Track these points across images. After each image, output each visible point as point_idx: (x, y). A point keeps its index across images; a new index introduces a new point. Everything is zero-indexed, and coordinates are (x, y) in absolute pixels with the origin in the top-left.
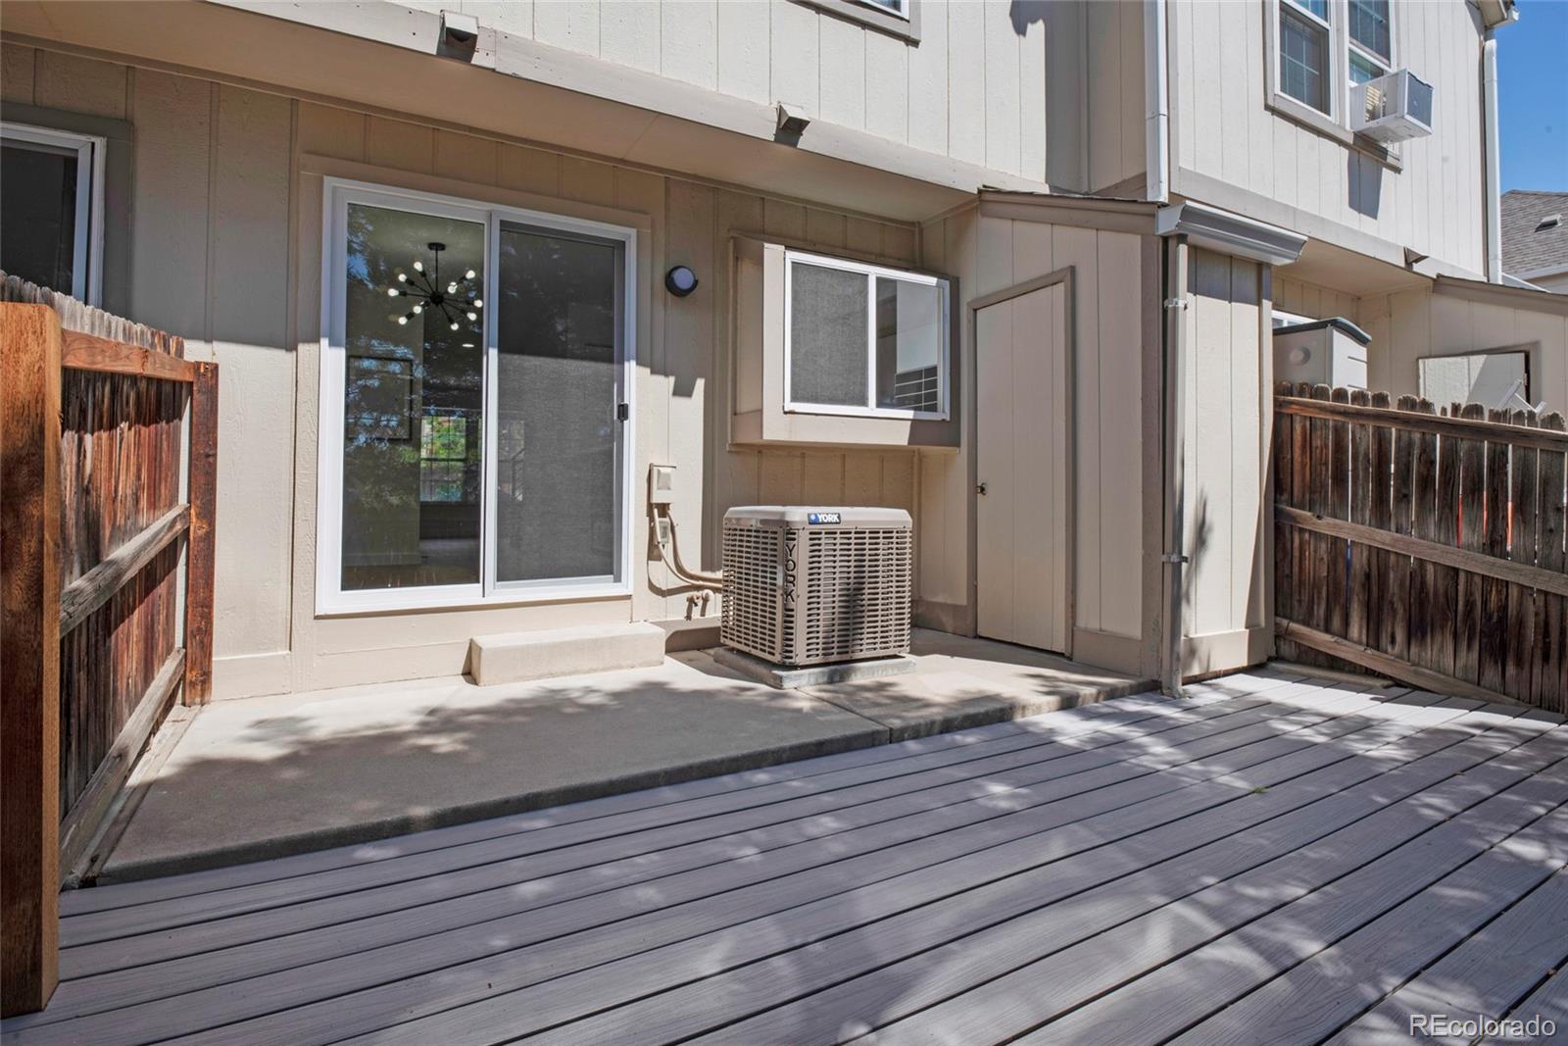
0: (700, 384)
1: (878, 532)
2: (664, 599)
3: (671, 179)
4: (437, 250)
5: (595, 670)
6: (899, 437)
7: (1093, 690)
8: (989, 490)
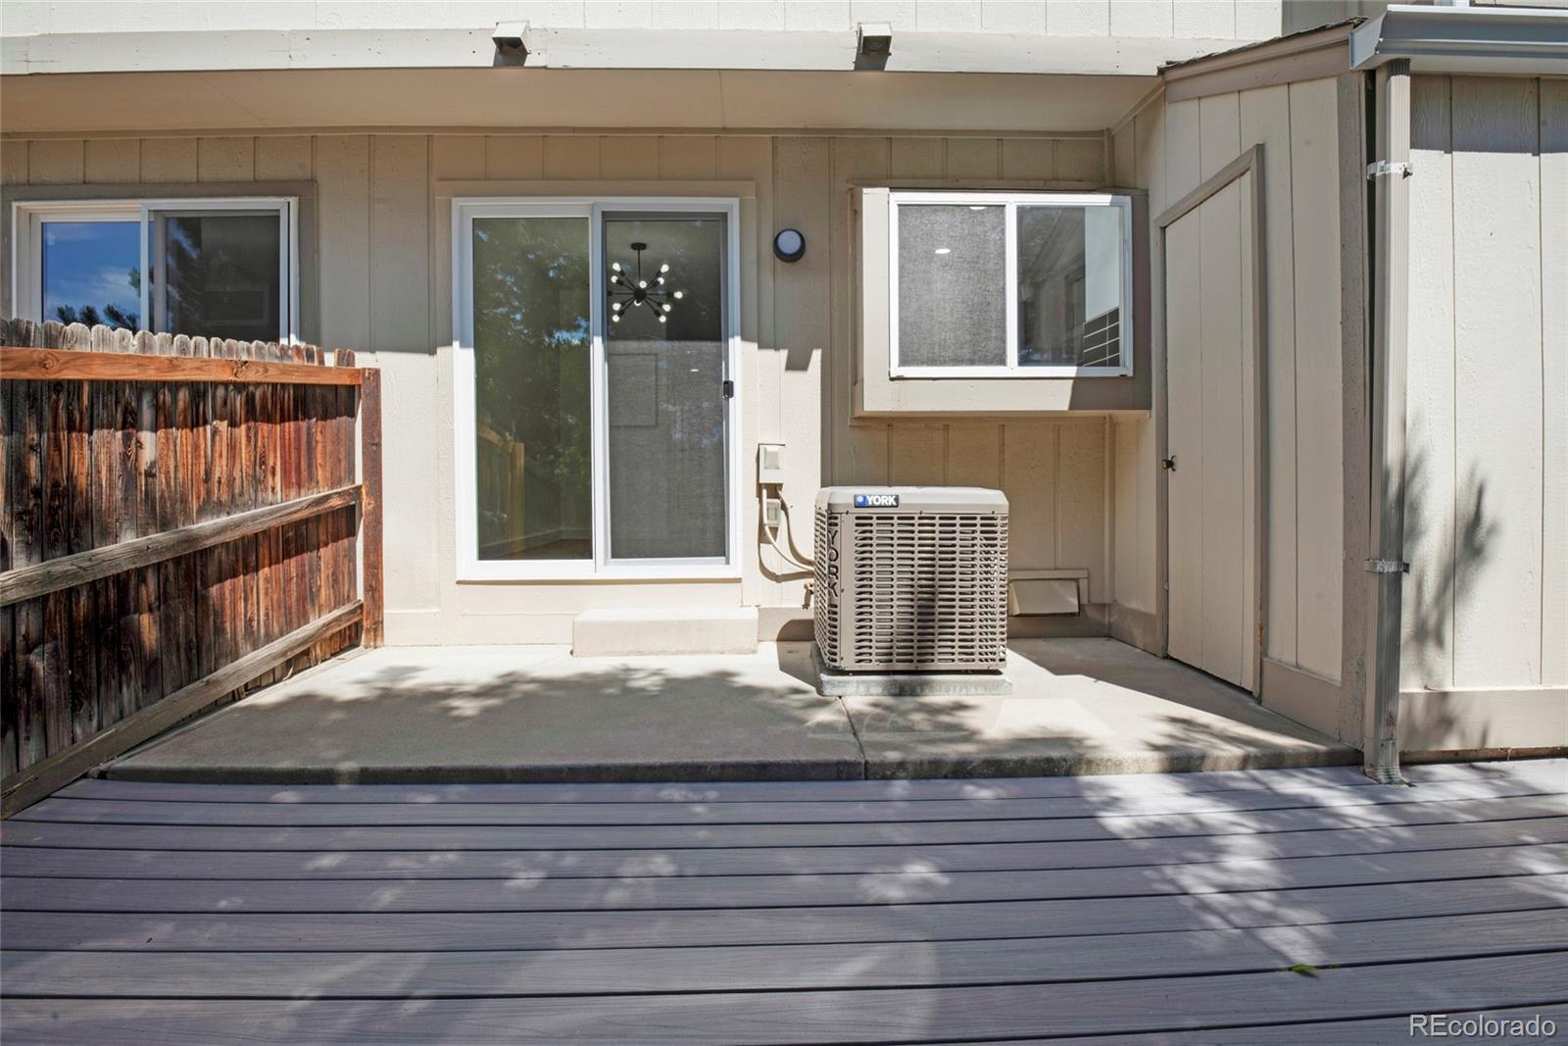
0: (816, 356)
1: (975, 518)
2: (778, 584)
3: (778, 138)
4: (639, 250)
5: (683, 653)
6: (1058, 399)
7: (1237, 751)
8: (1178, 464)
